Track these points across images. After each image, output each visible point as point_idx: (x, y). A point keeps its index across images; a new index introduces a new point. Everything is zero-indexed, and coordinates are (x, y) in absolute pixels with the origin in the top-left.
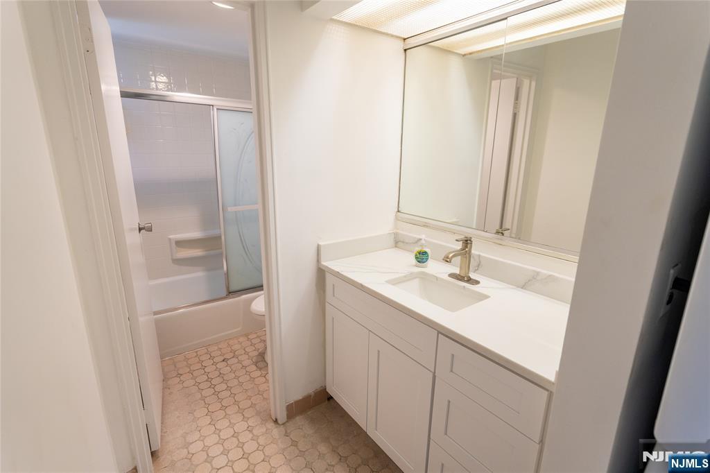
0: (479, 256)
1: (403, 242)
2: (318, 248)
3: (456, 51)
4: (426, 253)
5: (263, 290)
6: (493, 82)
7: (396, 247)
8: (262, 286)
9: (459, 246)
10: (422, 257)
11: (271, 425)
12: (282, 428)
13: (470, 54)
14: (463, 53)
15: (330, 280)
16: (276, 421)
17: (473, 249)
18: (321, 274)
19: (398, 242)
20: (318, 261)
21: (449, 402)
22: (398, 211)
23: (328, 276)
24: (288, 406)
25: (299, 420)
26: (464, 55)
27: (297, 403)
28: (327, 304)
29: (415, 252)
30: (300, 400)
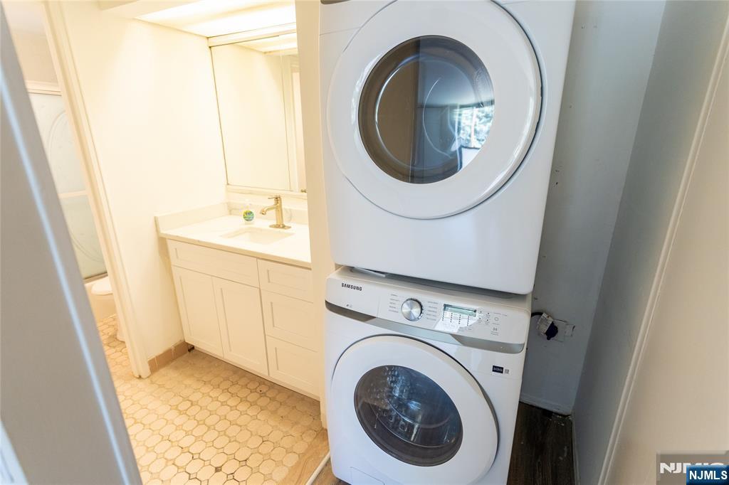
0: (290, 210)
1: (235, 209)
2: (156, 220)
3: (257, 49)
4: (251, 212)
5: (107, 275)
6: (294, 74)
7: (231, 214)
8: (106, 272)
9: (272, 202)
10: (248, 216)
11: (136, 382)
12: (148, 381)
13: (270, 52)
14: (264, 51)
15: (171, 246)
16: (140, 377)
17: (283, 204)
18: (163, 242)
19: (231, 210)
20: (157, 231)
21: (272, 303)
22: (228, 184)
23: (169, 242)
24: (150, 361)
25: (163, 371)
26: (265, 53)
27: (158, 357)
28: (173, 268)
29: (243, 213)
30: (161, 355)
